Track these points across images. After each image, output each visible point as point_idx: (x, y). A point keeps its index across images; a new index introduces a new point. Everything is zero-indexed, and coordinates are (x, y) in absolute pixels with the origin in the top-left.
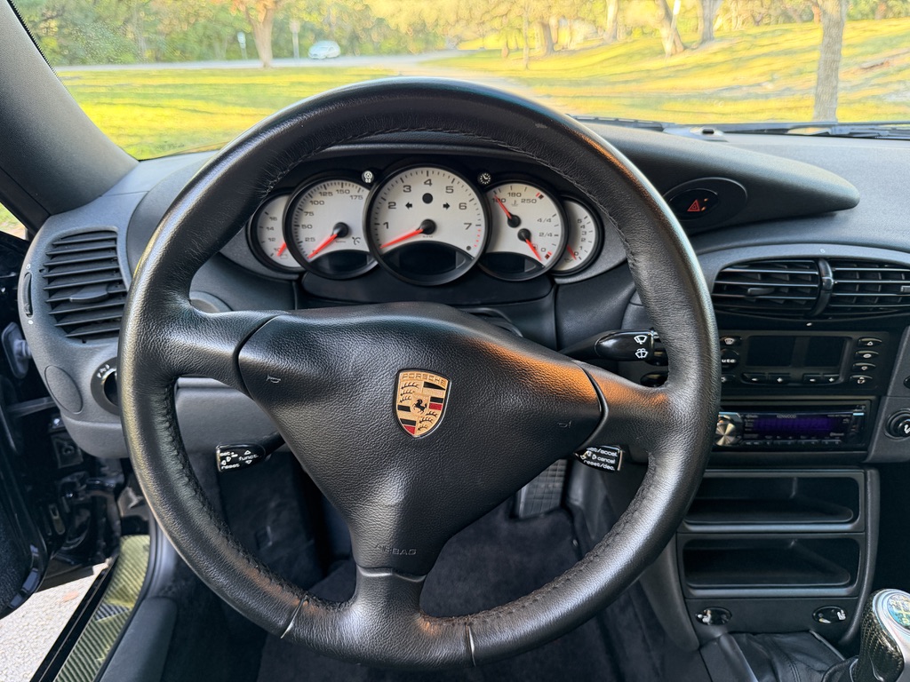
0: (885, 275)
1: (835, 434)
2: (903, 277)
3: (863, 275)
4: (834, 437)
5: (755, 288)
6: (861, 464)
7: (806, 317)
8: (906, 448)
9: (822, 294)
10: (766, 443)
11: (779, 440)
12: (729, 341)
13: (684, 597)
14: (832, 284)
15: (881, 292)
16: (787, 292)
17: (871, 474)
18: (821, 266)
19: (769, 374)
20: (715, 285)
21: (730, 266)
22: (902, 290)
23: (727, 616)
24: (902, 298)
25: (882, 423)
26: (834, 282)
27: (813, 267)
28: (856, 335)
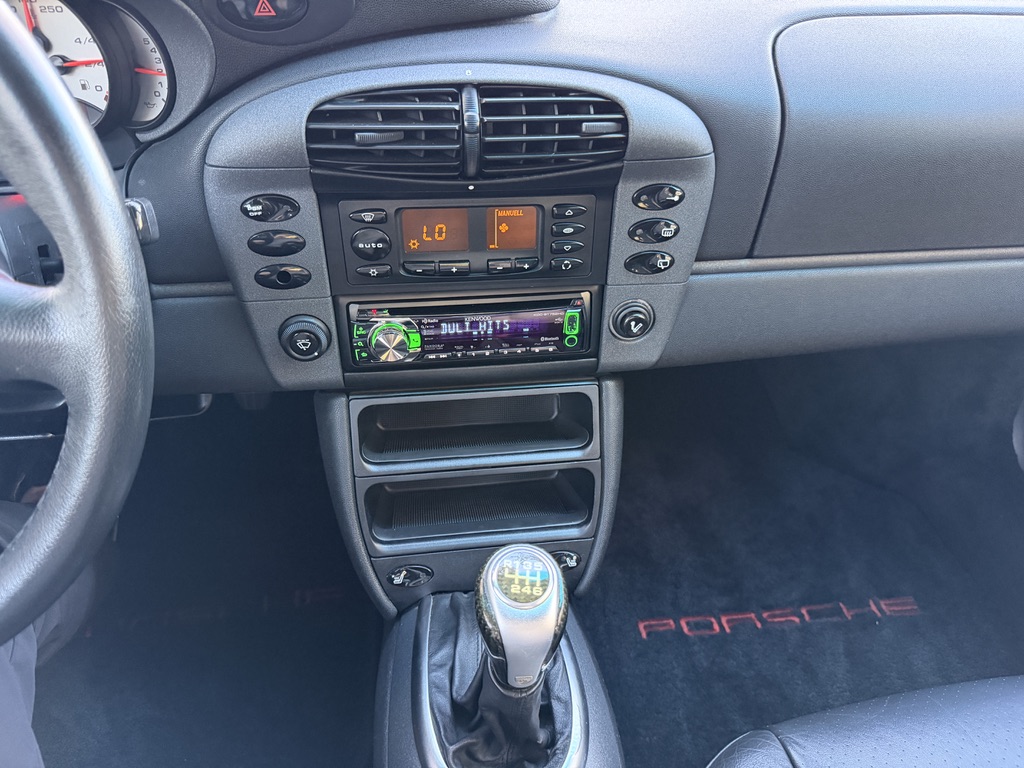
0: (565, 108)
1: (546, 339)
2: (592, 111)
3: (533, 108)
4: (546, 343)
5: (366, 134)
6: (597, 375)
7: (464, 176)
8: (644, 351)
9: (467, 139)
10: (456, 355)
11: (473, 350)
12: (368, 217)
13: (370, 556)
14: (478, 124)
15: (559, 134)
16: (423, 138)
17: (607, 386)
18: (464, 96)
19: (440, 262)
20: (308, 130)
21: (331, 101)
22: (584, 129)
23: (427, 573)
24: (591, 142)
25: (608, 322)
26: (481, 120)
27: (456, 98)
28: (549, 202)
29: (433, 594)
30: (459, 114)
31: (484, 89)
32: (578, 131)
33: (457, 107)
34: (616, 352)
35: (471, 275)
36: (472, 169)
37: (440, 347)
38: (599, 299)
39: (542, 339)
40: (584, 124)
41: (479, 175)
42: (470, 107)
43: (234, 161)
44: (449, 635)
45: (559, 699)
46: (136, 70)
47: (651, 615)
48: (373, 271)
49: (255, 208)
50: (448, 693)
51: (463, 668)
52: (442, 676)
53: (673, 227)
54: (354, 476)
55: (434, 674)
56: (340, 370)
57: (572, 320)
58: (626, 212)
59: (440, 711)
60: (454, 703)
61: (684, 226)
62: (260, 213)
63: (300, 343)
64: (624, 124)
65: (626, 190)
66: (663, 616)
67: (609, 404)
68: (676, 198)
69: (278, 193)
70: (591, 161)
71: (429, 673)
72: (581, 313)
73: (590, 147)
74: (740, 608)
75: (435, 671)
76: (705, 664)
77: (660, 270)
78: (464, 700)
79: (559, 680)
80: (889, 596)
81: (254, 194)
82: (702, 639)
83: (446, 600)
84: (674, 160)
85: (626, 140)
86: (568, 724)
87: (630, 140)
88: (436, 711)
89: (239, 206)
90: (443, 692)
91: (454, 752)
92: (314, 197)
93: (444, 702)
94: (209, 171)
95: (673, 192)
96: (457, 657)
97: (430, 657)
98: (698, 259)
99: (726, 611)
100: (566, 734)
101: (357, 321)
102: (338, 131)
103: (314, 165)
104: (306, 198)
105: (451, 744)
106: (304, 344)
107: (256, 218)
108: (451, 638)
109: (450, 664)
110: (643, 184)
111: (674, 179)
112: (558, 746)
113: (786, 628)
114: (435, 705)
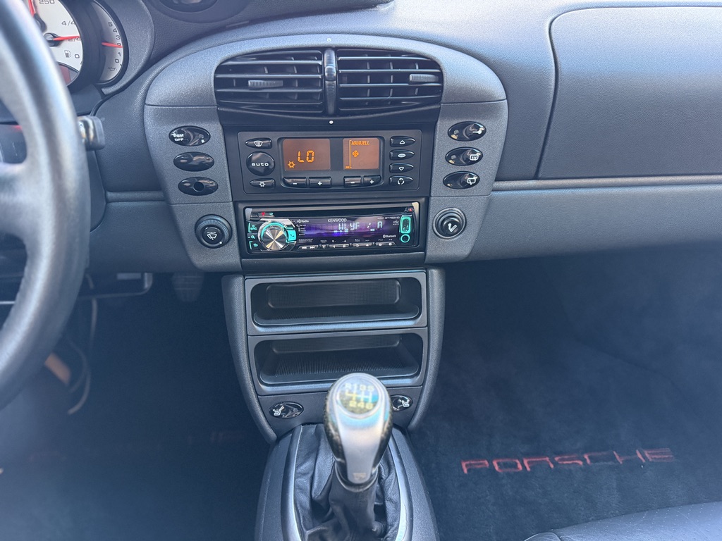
0: (397, 64)
1: (387, 236)
2: (417, 67)
3: (375, 65)
4: (387, 240)
5: (255, 81)
6: (425, 264)
7: (325, 113)
8: (459, 247)
9: (327, 86)
10: (322, 247)
11: (334, 243)
12: (259, 144)
13: (257, 395)
14: (335, 75)
15: (393, 83)
16: (297, 85)
17: (432, 273)
18: (326, 56)
19: (310, 178)
20: (216, 79)
21: (233, 59)
22: (411, 79)
23: (299, 409)
24: (417, 89)
25: (432, 224)
26: (337, 72)
27: (320, 57)
28: (388, 135)
29: (303, 425)
30: (322, 67)
31: (339, 50)
32: (407, 81)
33: (320, 63)
34: (438, 247)
35: (333, 188)
36: (331, 109)
37: (310, 240)
38: (425, 208)
39: (384, 236)
40: (411, 75)
41: (337, 113)
42: (330, 62)
43: (164, 101)
44: (312, 453)
45: (391, 500)
46: (104, 44)
47: (472, 458)
48: (262, 184)
49: (178, 136)
50: (308, 494)
51: (320, 476)
52: (305, 481)
53: (478, 154)
54: (247, 335)
55: (299, 479)
56: (238, 257)
57: (406, 222)
58: (444, 143)
59: (301, 506)
60: (312, 501)
61: (486, 154)
62: (182, 139)
63: (209, 235)
64: (440, 76)
65: (443, 126)
66: (479, 457)
67: (433, 286)
68: (480, 132)
69: (195, 125)
70: (417, 103)
71: (295, 479)
72: (413, 218)
73: (416, 93)
74: (538, 454)
75: (300, 477)
76: (511, 493)
77: (469, 186)
78: (320, 498)
79: (391, 487)
80: (651, 447)
81: (179, 126)
82: (508, 474)
83: (312, 429)
84: (478, 103)
85: (442, 88)
86: (397, 519)
87: (445, 87)
88: (298, 505)
89: (168, 134)
90: (305, 494)
91: (310, 536)
92: (221, 128)
93: (305, 500)
94: (148, 109)
95: (478, 128)
96: (317, 468)
97: (297, 468)
98: (497, 179)
99: (527, 455)
100: (395, 526)
101: (251, 220)
102: (237, 79)
103: (220, 104)
104: (215, 129)
105: (307, 529)
106: (213, 236)
107: (179, 143)
108: (314, 455)
109: (311, 473)
110: (455, 122)
111: (478, 118)
112: (388, 535)
113: (572, 468)
114: (298, 502)
